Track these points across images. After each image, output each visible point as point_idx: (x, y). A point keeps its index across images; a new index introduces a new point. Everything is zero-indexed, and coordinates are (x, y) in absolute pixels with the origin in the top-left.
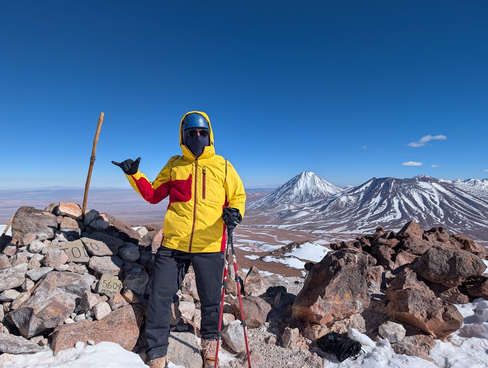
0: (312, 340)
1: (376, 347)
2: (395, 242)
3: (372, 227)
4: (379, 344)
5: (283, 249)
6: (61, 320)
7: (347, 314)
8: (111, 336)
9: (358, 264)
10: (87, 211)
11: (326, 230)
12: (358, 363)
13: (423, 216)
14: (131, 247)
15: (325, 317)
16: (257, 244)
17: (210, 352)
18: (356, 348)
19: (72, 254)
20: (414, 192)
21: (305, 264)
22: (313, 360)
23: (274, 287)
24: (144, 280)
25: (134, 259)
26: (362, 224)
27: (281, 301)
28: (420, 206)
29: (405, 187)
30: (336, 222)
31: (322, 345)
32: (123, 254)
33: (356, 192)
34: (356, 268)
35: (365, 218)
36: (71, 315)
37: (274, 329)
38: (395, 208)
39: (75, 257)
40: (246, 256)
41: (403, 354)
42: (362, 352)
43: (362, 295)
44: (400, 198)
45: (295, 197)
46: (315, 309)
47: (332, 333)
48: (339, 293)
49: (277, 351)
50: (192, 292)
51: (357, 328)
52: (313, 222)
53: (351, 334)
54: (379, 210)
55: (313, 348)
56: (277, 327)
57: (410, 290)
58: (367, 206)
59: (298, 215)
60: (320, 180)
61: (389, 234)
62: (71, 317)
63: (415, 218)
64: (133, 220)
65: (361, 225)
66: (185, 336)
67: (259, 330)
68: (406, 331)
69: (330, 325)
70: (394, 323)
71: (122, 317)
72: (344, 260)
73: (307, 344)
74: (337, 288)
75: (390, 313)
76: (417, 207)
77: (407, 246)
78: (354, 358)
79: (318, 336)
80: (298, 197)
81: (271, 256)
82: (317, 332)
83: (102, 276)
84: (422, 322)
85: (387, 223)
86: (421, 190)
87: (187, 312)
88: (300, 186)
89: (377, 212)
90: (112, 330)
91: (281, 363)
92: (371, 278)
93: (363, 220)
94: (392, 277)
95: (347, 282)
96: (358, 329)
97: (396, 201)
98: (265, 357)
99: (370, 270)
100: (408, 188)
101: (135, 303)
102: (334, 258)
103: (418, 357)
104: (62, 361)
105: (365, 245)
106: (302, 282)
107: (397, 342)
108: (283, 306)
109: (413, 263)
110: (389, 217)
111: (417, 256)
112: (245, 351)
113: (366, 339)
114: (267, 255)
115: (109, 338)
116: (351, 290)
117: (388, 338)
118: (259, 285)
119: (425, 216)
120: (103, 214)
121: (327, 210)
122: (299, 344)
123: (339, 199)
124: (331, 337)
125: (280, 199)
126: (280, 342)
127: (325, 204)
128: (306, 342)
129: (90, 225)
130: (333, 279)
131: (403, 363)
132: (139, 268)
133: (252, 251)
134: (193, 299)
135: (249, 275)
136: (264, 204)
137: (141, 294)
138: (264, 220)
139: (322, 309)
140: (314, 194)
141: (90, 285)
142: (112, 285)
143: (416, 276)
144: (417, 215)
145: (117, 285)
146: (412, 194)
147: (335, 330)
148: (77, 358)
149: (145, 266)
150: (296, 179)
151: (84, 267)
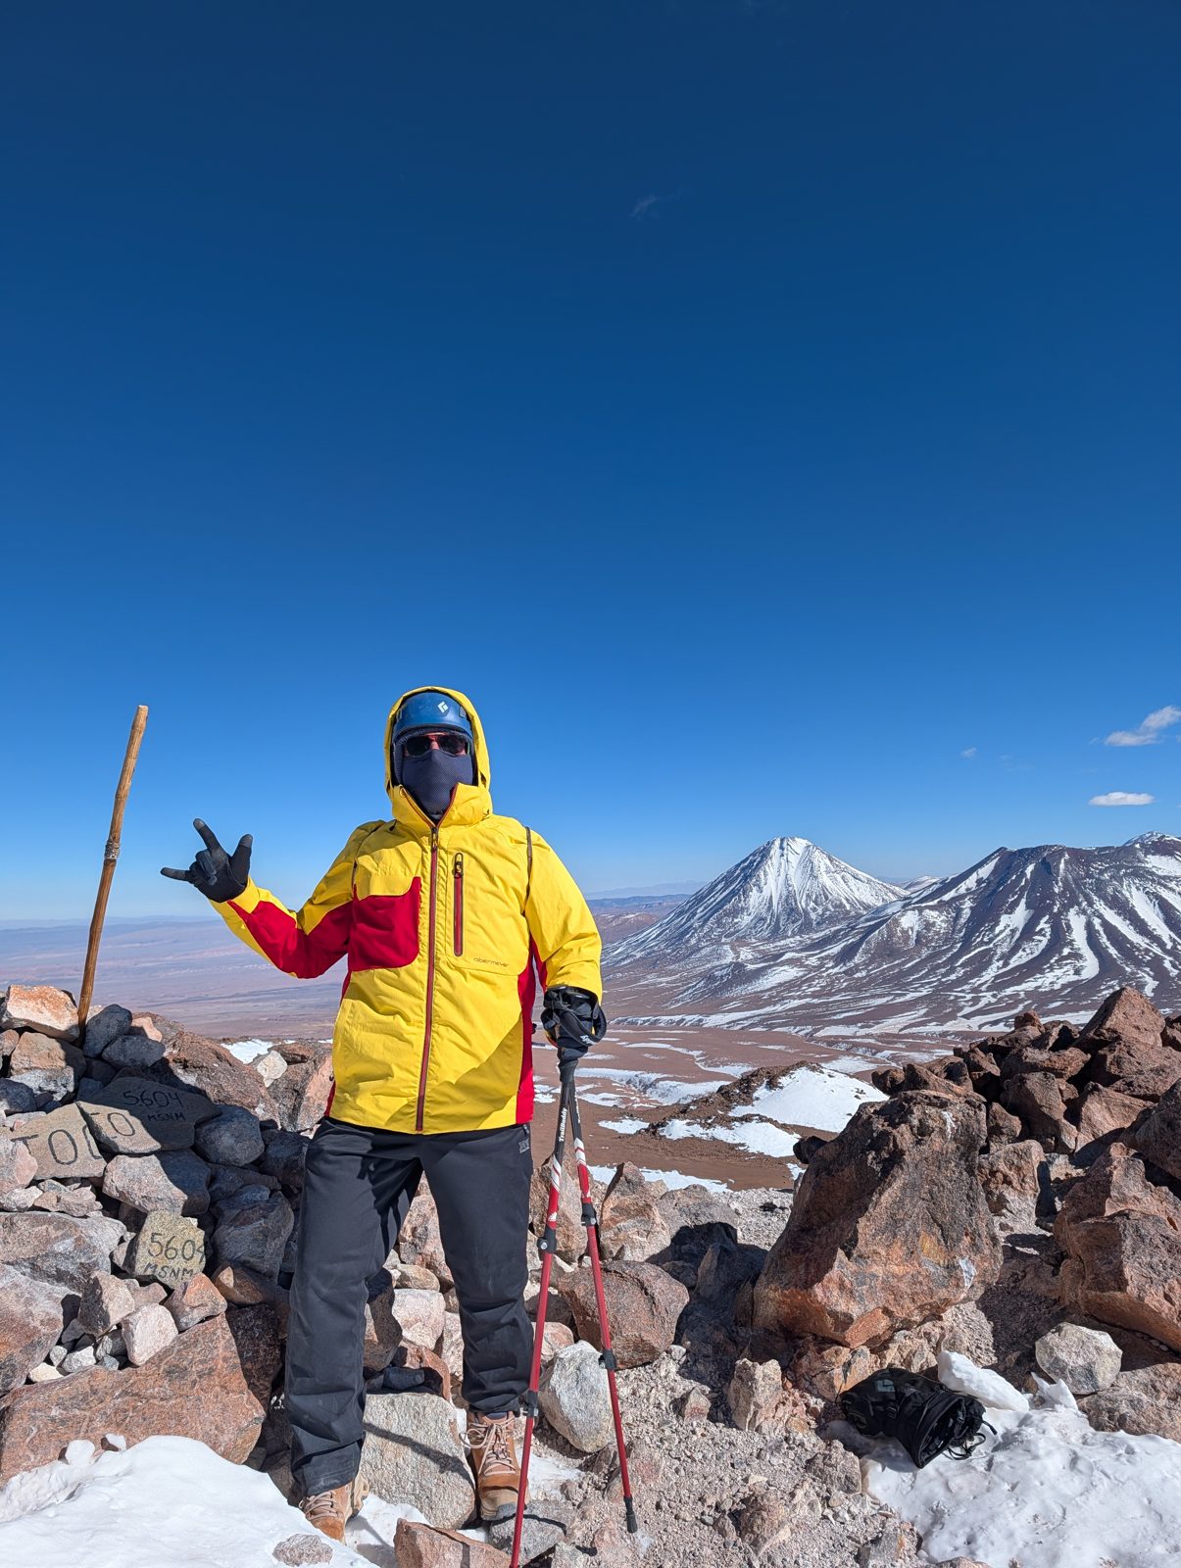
0: (824, 1399)
1: (1031, 1413)
2: (1075, 1059)
3: (1009, 1007)
4: (1041, 1402)
5: (722, 1094)
6: (18, 1373)
7: (930, 1304)
8: (179, 1417)
9: (955, 1139)
10: (94, 1011)
11: (859, 1025)
12: (974, 1468)
13: (1167, 964)
14: (235, 1119)
15: (861, 1318)
16: (637, 1080)
17: (497, 1458)
18: (966, 1418)
19: (49, 1151)
20: (1133, 888)
21: (797, 1141)
22: (831, 1466)
23: (695, 1225)
24: (280, 1224)
25: (246, 1159)
26: (976, 1000)
27: (721, 1273)
28: (1155, 933)
29: (1102, 875)
30: (891, 997)
31: (857, 1415)
32: (212, 1142)
33: (946, 897)
34: (949, 1155)
35: (983, 980)
36: (49, 1355)
37: (701, 1368)
38: (1077, 945)
39: (58, 1162)
40: (603, 1124)
41: (1119, 1430)
42: (985, 1431)
43: (974, 1240)
44: (1088, 912)
45: (754, 922)
46: (828, 1294)
47: (887, 1371)
48: (900, 1237)
49: (713, 1439)
50: (432, 1256)
51: (968, 1350)
52: (816, 1001)
53: (946, 1370)
54: (1024, 950)
55: (829, 1424)
56: (711, 1359)
57: (1127, 1216)
58: (986, 939)
59: (767, 979)
60: (831, 860)
61: (1055, 1033)
62: (48, 1361)
63: (1145, 971)
64: (229, 1019)
65: (970, 1003)
66: (416, 1404)
67: (654, 1371)
68: (1121, 1352)
69: (878, 1346)
70: (1084, 1329)
71: (211, 1351)
72: (911, 1129)
73: (810, 1411)
74: (894, 1223)
75: (1069, 1297)
76: (1147, 937)
77: (1114, 1070)
78: (964, 1453)
79: (843, 1384)
80: (764, 919)
81: (686, 1119)
82: (838, 1371)
83: (147, 1221)
84: (1171, 1323)
85: (1053, 995)
86: (1153, 881)
87: (419, 1323)
88: (766, 884)
89: (1020, 959)
90: (181, 1396)
91: (727, 1479)
92: (1003, 1183)
93: (976, 985)
94: (1074, 1175)
95: (923, 1199)
96: (971, 1352)
97: (1076, 922)
98: (677, 1462)
99: (998, 1157)
100: (1111, 877)
101: (253, 1302)
102: (879, 1125)
103: (1164, 1437)
104: (24, 1510)
105: (982, 1073)
106: (787, 1205)
107: (1095, 1393)
108: (725, 1290)
109: (1134, 1127)
110: (1058, 972)
111: (1149, 1104)
112: (610, 1447)
113: (996, 1386)
114: (672, 1117)
115: (173, 1423)
116: (939, 1225)
117: (1065, 1378)
118: (647, 1222)
119: (1174, 966)
120: (143, 1015)
121: (857, 959)
122: (785, 1413)
123: (896, 922)
124: (884, 1386)
125: (706, 929)
126: (723, 1411)
127: (850, 941)
128: (805, 1404)
129: (104, 1054)
130: (881, 1194)
131: (1117, 1459)
132: (262, 1186)
133: (623, 1107)
134: (436, 1280)
135: (613, 1192)
136: (656, 948)
137: (272, 1272)
138: (658, 1000)
139: (851, 1292)
140: (814, 910)
141: (109, 1253)
142: (179, 1247)
143: (1144, 1170)
144: (1148, 964)
145: (194, 1246)
146: (1127, 895)
147: (897, 1362)
148: (72, 1495)
149: (280, 1179)
150: (752, 862)
151: (88, 1194)
